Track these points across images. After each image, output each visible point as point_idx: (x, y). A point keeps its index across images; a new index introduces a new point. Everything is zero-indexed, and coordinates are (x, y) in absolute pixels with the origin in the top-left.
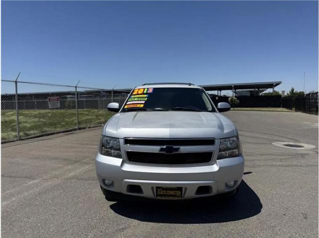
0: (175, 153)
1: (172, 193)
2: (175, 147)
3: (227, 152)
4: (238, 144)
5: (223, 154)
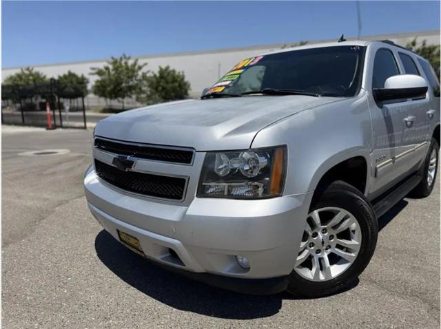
3: (225, 185)
4: (266, 171)
5: (213, 186)
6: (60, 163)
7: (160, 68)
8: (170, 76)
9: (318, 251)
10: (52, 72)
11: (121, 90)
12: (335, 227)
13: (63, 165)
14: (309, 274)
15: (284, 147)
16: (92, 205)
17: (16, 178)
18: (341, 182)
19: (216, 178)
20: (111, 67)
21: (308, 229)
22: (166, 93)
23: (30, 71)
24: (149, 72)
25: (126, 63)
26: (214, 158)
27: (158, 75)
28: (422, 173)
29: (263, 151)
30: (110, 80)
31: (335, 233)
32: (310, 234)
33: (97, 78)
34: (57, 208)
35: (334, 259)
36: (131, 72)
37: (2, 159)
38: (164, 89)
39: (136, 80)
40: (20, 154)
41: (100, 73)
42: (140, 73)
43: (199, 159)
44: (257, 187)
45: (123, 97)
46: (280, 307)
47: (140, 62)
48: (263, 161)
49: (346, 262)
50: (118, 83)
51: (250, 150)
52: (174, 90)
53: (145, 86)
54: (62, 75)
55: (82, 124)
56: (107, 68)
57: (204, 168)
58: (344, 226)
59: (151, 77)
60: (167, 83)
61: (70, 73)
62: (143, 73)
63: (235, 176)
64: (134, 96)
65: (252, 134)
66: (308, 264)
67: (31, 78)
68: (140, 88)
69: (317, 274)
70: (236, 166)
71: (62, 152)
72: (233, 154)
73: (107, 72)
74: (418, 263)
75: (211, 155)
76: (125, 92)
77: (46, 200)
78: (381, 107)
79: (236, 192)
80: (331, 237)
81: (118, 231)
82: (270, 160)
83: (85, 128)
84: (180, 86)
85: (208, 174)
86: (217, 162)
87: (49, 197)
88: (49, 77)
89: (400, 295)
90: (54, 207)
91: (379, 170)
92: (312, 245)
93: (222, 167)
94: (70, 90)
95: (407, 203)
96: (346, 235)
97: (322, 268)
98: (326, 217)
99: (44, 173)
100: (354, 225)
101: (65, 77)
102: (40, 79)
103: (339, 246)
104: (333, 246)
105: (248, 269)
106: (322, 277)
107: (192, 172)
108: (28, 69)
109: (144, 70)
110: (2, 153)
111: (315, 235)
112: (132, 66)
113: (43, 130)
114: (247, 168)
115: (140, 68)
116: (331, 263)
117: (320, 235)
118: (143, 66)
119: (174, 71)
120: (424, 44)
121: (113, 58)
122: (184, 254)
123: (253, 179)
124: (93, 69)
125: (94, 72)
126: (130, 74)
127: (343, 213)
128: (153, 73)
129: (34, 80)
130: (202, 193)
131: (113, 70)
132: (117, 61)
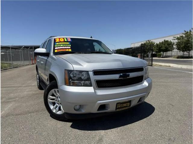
0: (128, 78)
1: (125, 105)
2: (127, 74)
10: (157, 41)
33: (177, 41)
41: (178, 39)
56: (182, 37)
61: (165, 40)
67: (149, 44)
83: (152, 65)
94: (163, 48)
101: (162, 42)
102: (153, 44)
108: (149, 41)
121: (185, 31)
124: (175, 37)
131: (185, 37)
132: (188, 32)
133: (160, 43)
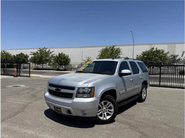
3: (82, 95)
4: (90, 92)
5: (79, 95)
6: (24, 90)
7: (59, 53)
8: (63, 56)
9: (104, 112)
10: (14, 53)
11: (42, 61)
12: (107, 106)
13: (25, 91)
14: (101, 118)
15: (94, 87)
16: (47, 101)
17: (10, 95)
18: (109, 95)
19: (80, 93)
20: (39, 52)
21: (101, 106)
22: (61, 63)
23: (5, 52)
24: (54, 54)
25: (45, 51)
26: (79, 89)
27: (58, 56)
28: (140, 94)
29: (90, 88)
30: (38, 57)
31: (108, 108)
32: (102, 108)
33: (33, 56)
34: (29, 104)
35: (108, 115)
36: (47, 54)
37: (1, 88)
38: (60, 61)
39: (49, 57)
40: (7, 87)
41: (34, 54)
42: (51, 55)
43: (76, 89)
44: (88, 95)
45: (43, 64)
46: (94, 126)
47: (51, 51)
48: (90, 90)
49: (111, 115)
50: (41, 58)
51: (87, 87)
52: (64, 61)
53: (52, 60)
54: (18, 54)
55: (28, 75)
56: (37, 52)
57: (77, 91)
58: (110, 106)
59: (55, 56)
60: (62, 59)
61: (21, 53)
62: (52, 55)
63: (84, 93)
64: (47, 63)
65: (88, 84)
66: (101, 115)
68: (50, 61)
69: (103, 118)
70: (84, 91)
71: (22, 86)
72: (83, 88)
73: (37, 54)
74: (132, 118)
75: (79, 88)
76: (44, 62)
77: (24, 102)
78: (121, 77)
79: (84, 96)
80: (107, 109)
81: (54, 107)
82: (91, 90)
83: (30, 76)
84: (66, 60)
85: (78, 92)
86: (80, 90)
87: (25, 101)
88: (12, 55)
89: (124, 124)
90: (28, 104)
91: (120, 93)
92: (102, 110)
93: (81, 91)
95: (136, 104)
96: (110, 108)
97: (105, 116)
98: (105, 104)
99: (20, 93)
100: (112, 106)
101: (19, 55)
102: (9, 55)
103: (109, 111)
104: (107, 111)
105: (86, 114)
106: (105, 119)
107: (75, 92)
109: (52, 53)
110: (1, 86)
111: (103, 108)
112: (48, 51)
113: (12, 77)
114: (86, 91)
115: (51, 53)
116: (107, 116)
117: (104, 108)
118: (52, 52)
119: (64, 55)
120: (156, 49)
121: (40, 49)
122: (72, 111)
123: (88, 94)
124: (32, 52)
125: (32, 54)
126: (47, 55)
127: (109, 102)
128: (56, 55)
129: (6, 56)
130: (77, 97)
131: (40, 53)
132: (41, 50)
133: (17, 55)
